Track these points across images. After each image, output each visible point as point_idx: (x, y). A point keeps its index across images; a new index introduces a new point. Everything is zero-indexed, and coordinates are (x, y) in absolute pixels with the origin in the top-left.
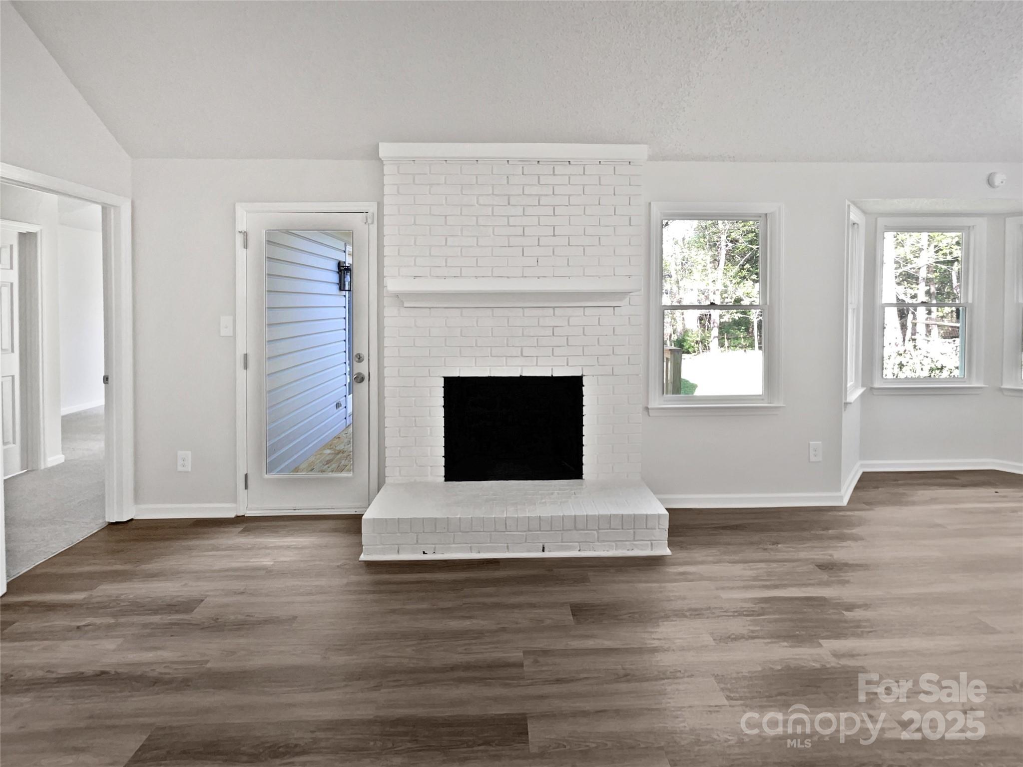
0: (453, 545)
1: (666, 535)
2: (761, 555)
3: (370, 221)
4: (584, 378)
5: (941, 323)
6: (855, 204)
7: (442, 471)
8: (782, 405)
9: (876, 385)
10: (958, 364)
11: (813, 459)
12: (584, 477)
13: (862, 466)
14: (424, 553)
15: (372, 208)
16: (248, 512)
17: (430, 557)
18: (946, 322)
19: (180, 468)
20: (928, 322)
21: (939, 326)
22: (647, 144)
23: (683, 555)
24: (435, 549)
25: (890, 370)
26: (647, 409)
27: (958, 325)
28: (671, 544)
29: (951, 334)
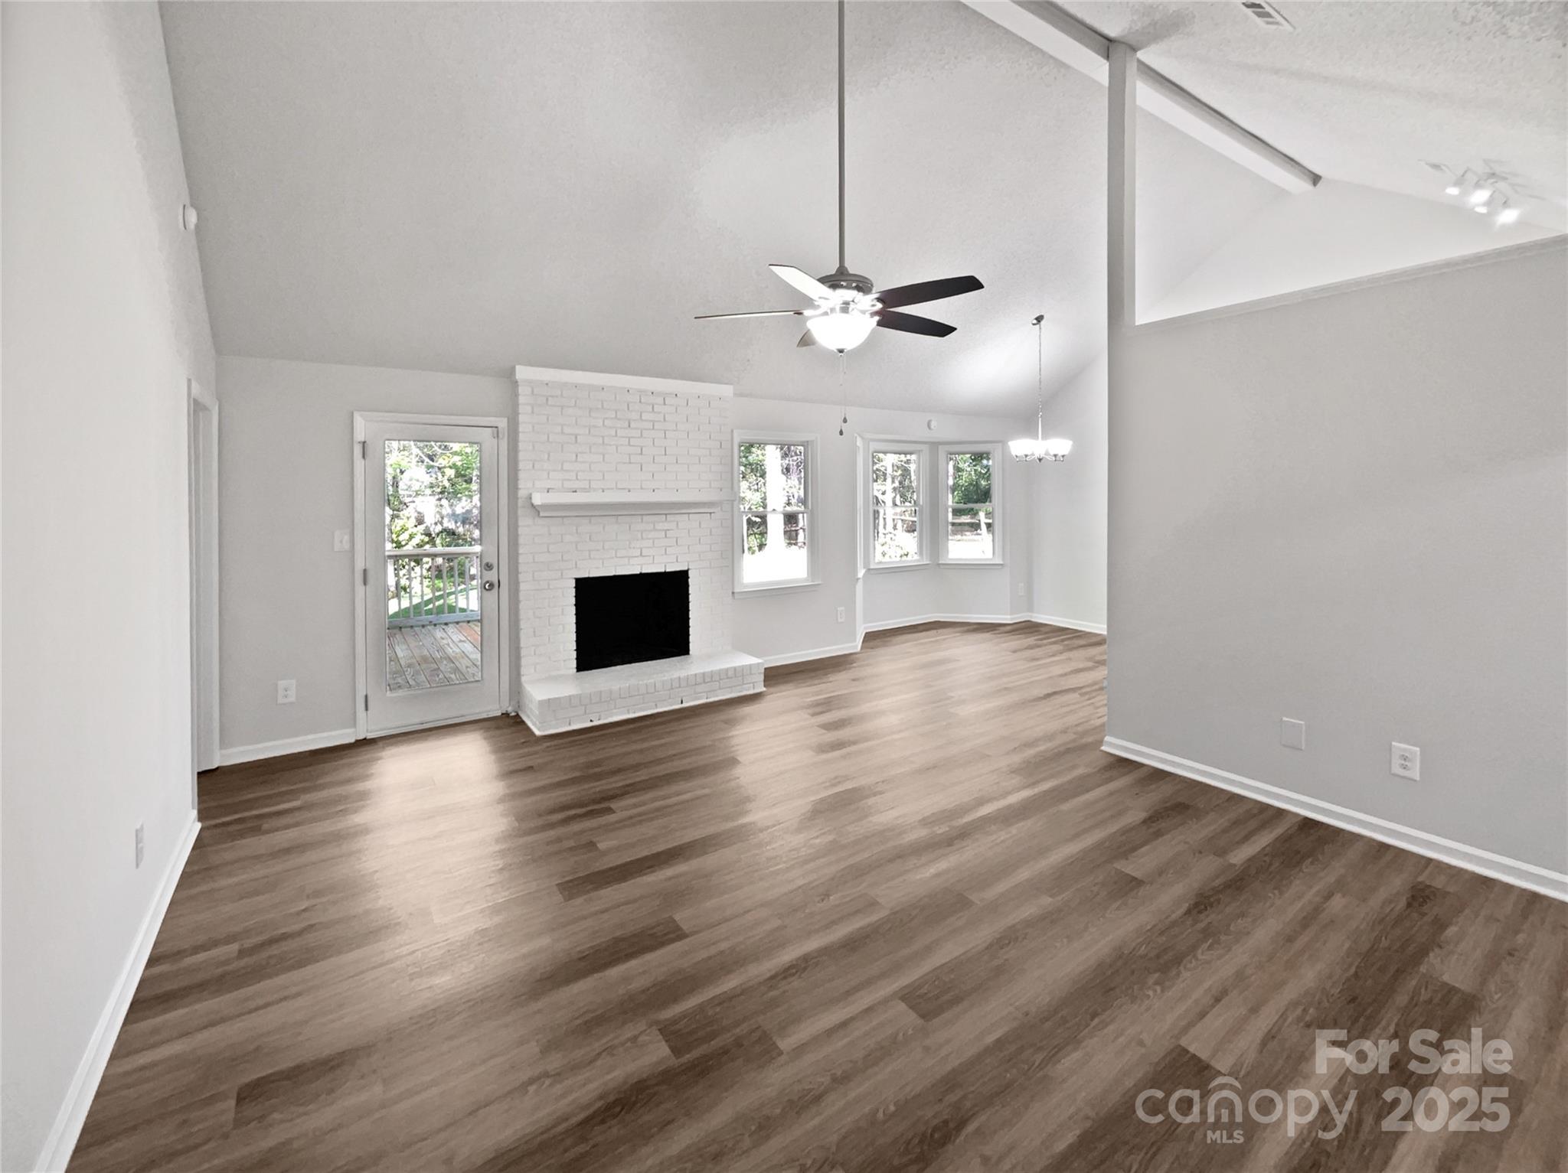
0: (615, 711)
1: (762, 677)
2: (819, 681)
3: (500, 436)
4: (690, 572)
5: (903, 517)
6: (860, 435)
7: (574, 664)
8: (820, 582)
9: (872, 567)
10: (916, 551)
11: (840, 620)
12: (691, 652)
13: (865, 628)
14: (591, 721)
15: (502, 423)
16: (369, 734)
17: (596, 723)
18: (908, 518)
19: (281, 700)
20: (894, 517)
21: (902, 520)
22: (731, 384)
23: (772, 690)
24: (600, 716)
25: (878, 557)
26: (733, 593)
27: (915, 519)
28: (765, 686)
29: (911, 529)
